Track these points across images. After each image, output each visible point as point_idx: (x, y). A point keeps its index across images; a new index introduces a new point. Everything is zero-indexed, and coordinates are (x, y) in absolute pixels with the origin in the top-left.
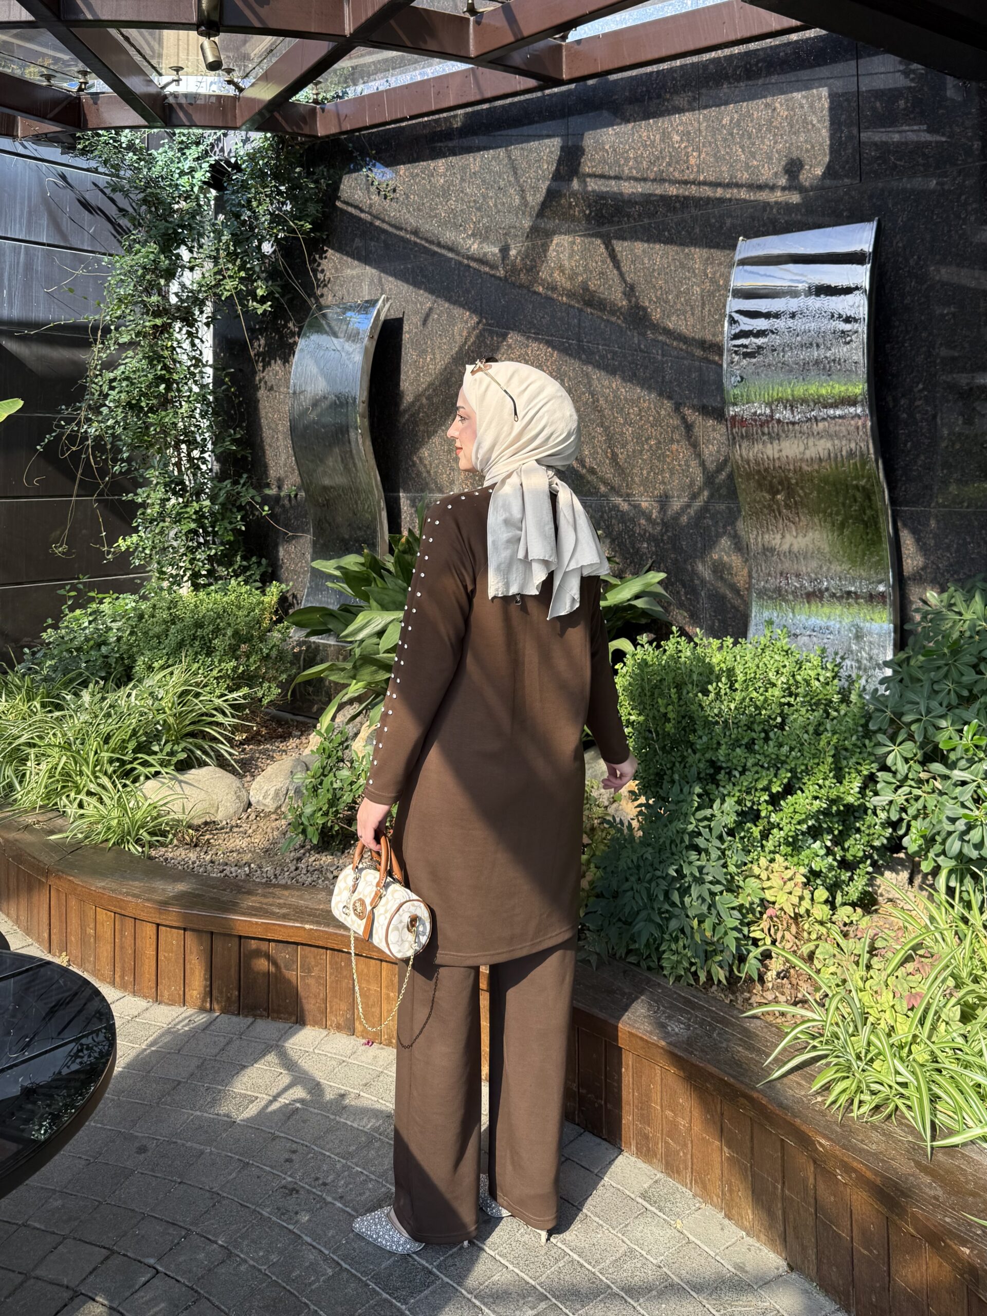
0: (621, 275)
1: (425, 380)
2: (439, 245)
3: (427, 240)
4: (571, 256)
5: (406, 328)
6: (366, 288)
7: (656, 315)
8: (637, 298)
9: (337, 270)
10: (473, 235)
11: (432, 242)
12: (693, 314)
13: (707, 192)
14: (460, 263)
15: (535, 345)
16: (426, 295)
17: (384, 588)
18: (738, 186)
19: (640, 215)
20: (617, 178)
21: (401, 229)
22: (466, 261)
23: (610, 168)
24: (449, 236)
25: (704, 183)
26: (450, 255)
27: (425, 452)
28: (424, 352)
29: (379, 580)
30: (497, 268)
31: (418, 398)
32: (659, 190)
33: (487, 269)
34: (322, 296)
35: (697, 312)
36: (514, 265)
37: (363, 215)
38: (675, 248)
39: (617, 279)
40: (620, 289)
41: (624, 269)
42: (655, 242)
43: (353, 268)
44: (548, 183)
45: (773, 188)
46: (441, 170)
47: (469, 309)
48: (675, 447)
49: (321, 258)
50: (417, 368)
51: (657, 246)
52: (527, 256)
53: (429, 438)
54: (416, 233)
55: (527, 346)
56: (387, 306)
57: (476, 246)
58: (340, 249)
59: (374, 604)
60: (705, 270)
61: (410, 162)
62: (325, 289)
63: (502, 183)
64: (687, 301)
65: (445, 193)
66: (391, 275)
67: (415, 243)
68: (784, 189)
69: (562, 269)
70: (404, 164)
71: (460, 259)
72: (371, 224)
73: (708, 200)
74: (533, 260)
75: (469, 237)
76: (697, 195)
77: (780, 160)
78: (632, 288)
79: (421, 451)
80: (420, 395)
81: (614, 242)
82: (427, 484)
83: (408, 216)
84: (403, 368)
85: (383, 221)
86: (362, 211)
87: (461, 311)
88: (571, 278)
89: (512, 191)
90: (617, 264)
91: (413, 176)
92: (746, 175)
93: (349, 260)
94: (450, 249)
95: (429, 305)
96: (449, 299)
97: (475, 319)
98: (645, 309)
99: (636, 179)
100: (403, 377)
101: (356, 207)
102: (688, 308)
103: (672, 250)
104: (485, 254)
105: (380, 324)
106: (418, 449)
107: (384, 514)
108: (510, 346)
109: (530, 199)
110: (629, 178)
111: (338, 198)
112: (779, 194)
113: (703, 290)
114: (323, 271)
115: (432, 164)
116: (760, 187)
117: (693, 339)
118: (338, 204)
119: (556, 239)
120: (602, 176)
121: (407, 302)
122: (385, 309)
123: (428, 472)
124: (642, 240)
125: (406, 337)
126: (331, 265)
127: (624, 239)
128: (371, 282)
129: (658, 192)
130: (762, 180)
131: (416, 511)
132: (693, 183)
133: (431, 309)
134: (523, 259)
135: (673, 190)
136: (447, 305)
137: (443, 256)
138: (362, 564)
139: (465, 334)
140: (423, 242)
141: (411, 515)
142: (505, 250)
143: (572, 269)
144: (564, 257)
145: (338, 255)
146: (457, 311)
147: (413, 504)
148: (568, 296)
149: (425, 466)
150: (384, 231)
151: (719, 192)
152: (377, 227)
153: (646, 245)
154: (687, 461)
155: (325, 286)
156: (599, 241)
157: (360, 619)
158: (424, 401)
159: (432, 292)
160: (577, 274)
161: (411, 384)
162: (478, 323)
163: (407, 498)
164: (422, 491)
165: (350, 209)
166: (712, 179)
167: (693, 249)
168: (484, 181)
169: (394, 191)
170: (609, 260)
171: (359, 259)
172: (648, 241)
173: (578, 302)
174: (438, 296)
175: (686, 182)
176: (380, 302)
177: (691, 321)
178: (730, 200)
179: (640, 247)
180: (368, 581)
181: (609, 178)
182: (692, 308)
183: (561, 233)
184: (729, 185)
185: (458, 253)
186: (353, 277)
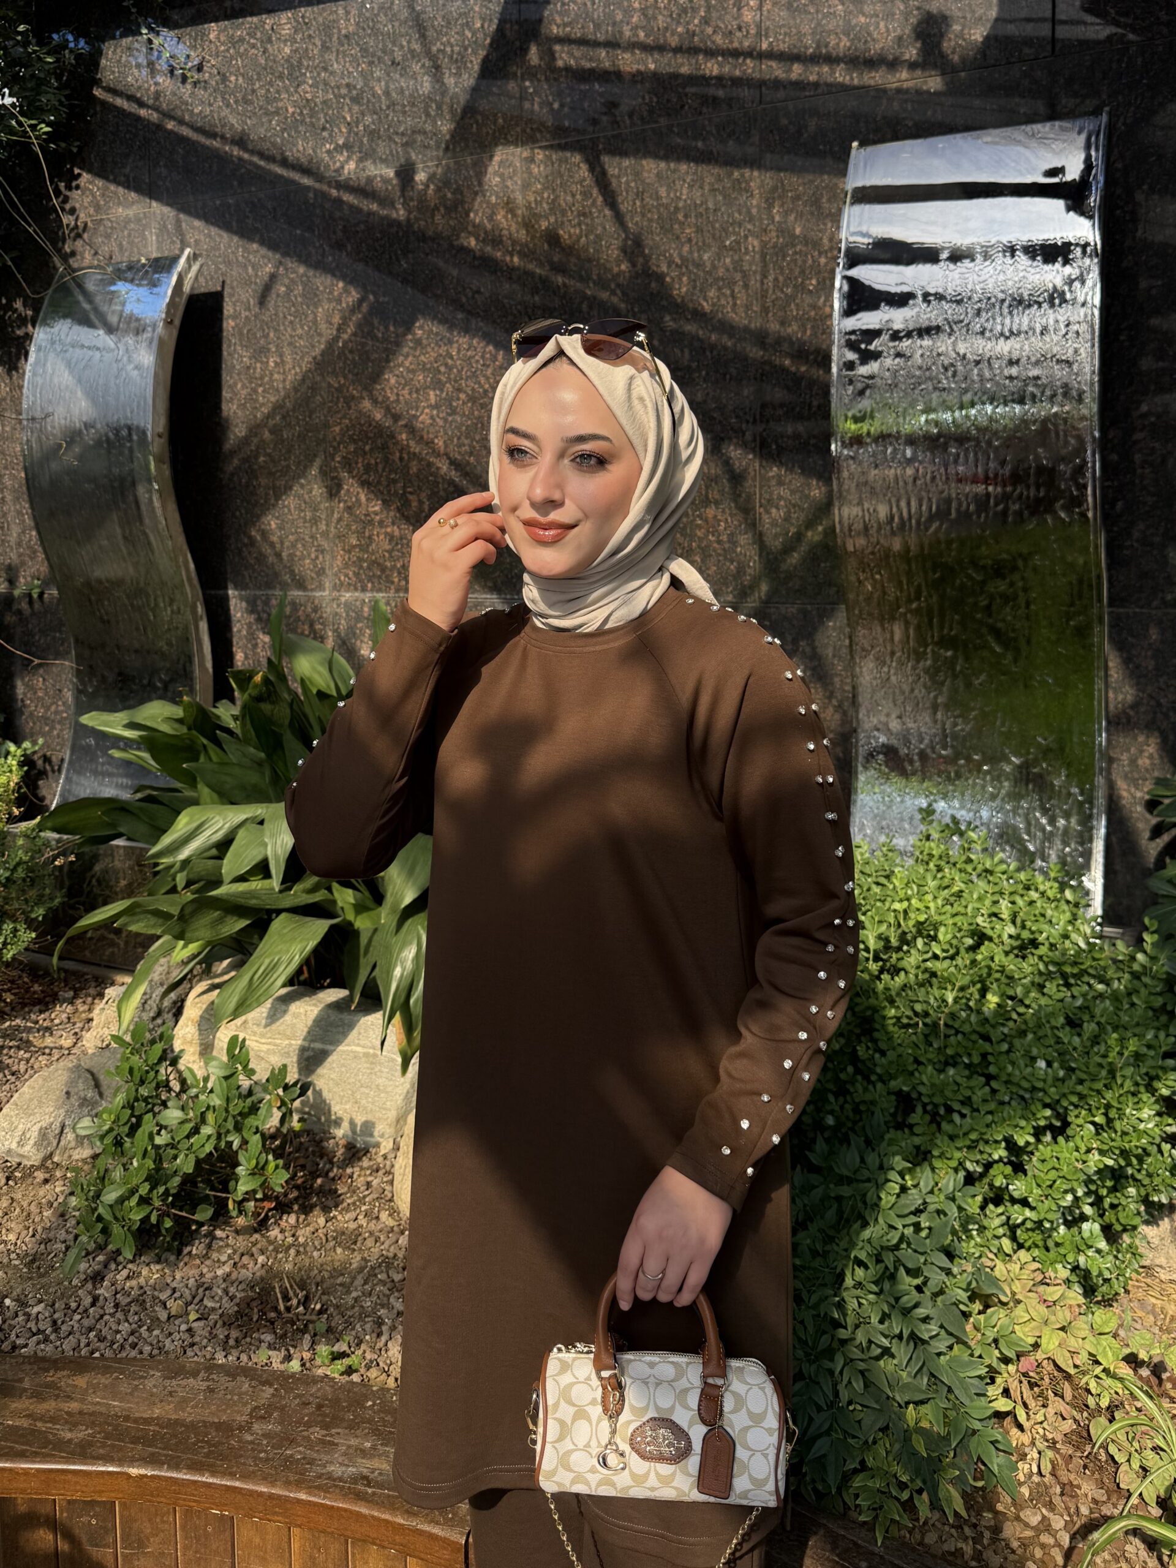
0: (619, 217)
1: (266, 401)
2: (284, 162)
3: (261, 155)
4: (526, 186)
5: (228, 309)
6: (152, 238)
7: (681, 288)
8: (647, 259)
9: (98, 208)
10: (347, 146)
11: (271, 159)
12: (746, 286)
13: (775, 70)
14: (324, 195)
15: (464, 340)
16: (264, 251)
17: (222, 764)
18: (831, 60)
19: (651, 111)
20: (612, 44)
21: (213, 135)
22: (334, 192)
23: (597, 26)
24: (301, 148)
25: (770, 55)
26: (306, 181)
27: (271, 522)
28: (263, 351)
29: (212, 749)
30: (392, 205)
31: (254, 430)
32: (685, 67)
33: (374, 207)
34: (73, 254)
35: (754, 282)
36: (422, 198)
37: (143, 112)
38: (716, 170)
39: (611, 227)
40: (616, 243)
41: (624, 207)
42: (679, 160)
43: (128, 205)
44: (482, 53)
45: (893, 64)
46: (286, 31)
47: (343, 277)
48: (710, 512)
49: (69, 188)
50: (251, 379)
51: (684, 167)
52: (446, 183)
53: (278, 498)
54: (241, 141)
55: (450, 342)
56: (195, 268)
57: (352, 165)
58: (102, 172)
59: (205, 791)
60: (770, 206)
61: (227, 17)
62: (79, 243)
63: (398, 55)
64: (737, 266)
65: (294, 70)
66: (197, 216)
67: (240, 159)
68: (913, 66)
69: (509, 206)
70: (216, 20)
71: (325, 188)
72: (159, 127)
73: (777, 84)
74: (458, 191)
75: (339, 149)
76: (757, 75)
77: (907, 15)
78: (638, 243)
79: (265, 520)
80: (258, 426)
81: (606, 159)
82: (276, 575)
83: (226, 112)
84: (227, 379)
85: (181, 122)
86: (141, 104)
87: (328, 280)
88: (527, 225)
89: (416, 67)
90: (610, 198)
91: (235, 42)
92: (845, 42)
93: (121, 190)
94: (306, 171)
95: (269, 268)
96: (305, 260)
97: (354, 295)
98: (660, 278)
99: (646, 48)
100: (226, 394)
101: (131, 98)
102: (738, 276)
103: (710, 173)
104: (370, 180)
105: (183, 301)
106: (259, 517)
107: (204, 626)
108: (418, 342)
109: (450, 81)
110: (633, 46)
111: (97, 82)
112: (904, 75)
113: (764, 245)
114: (73, 211)
115: (269, 21)
116: (871, 63)
117: (746, 329)
118: (97, 92)
119: (500, 154)
120: (583, 42)
121: (228, 263)
122: (192, 274)
123: (278, 555)
124: (656, 156)
125: (229, 325)
126: (87, 200)
127: (623, 153)
128: (163, 228)
129: (685, 70)
130: (875, 48)
131: (259, 620)
132: (749, 54)
133: (273, 277)
134: (438, 190)
135: (712, 68)
136: (302, 270)
137: (293, 182)
138: (180, 721)
139: (337, 320)
140: (255, 159)
141: (250, 625)
142: (406, 174)
143: (529, 207)
144: (515, 186)
145: (100, 183)
146: (322, 281)
147: (252, 608)
148: (522, 255)
149: (272, 545)
150: (184, 140)
151: (797, 71)
152: (171, 132)
153: (663, 165)
154: (731, 535)
155: (79, 236)
156: (577, 158)
157: (183, 823)
158: (267, 435)
159: (273, 246)
160: (538, 217)
161: (242, 406)
162: (361, 301)
163: (241, 598)
164: (269, 586)
165: (119, 102)
166: (783, 47)
167: (747, 172)
168: (364, 50)
169: (200, 68)
170: (595, 192)
171: (138, 190)
172: (666, 158)
173: (541, 265)
174: (285, 254)
175: (736, 54)
176: (183, 261)
177: (742, 298)
178: (816, 85)
179: (651, 167)
180: (191, 752)
181: (596, 44)
182: (745, 275)
183: (508, 143)
184: (815, 59)
185: (319, 177)
186: (128, 221)
